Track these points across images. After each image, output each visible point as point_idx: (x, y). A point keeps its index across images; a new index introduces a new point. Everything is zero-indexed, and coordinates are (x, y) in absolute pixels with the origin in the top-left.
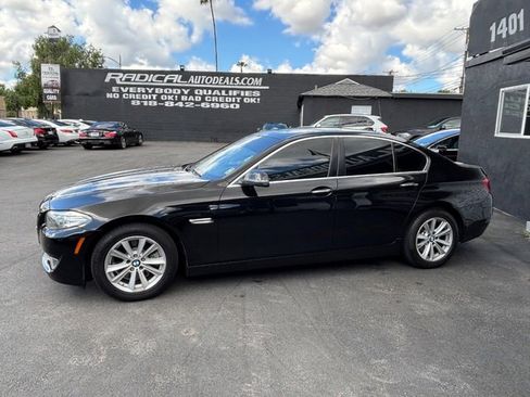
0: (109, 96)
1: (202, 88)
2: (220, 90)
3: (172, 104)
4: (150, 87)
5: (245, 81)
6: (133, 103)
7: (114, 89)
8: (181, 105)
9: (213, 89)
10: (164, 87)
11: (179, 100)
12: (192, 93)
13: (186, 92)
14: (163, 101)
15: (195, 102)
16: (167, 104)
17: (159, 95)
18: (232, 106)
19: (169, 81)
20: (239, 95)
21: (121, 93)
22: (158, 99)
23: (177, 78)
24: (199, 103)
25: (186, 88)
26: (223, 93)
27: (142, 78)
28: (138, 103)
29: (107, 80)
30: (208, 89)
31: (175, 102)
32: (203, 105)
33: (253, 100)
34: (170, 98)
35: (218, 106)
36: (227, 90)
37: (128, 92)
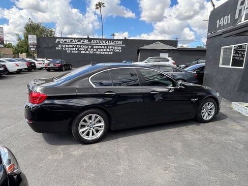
0: (57, 48)
1: (97, 45)
2: (104, 46)
3: (84, 52)
4: (75, 45)
5: (115, 42)
6: (67, 52)
7: (59, 46)
8: (88, 52)
9: (101, 46)
10: (80, 45)
11: (87, 50)
12: (92, 47)
13: (90, 47)
14: (80, 51)
15: (94, 51)
16: (82, 52)
17: (79, 48)
18: (109, 53)
19: (82, 42)
20: (112, 48)
21: (62, 47)
22: (78, 50)
23: (86, 41)
24: (96, 51)
25: (90, 45)
26: (106, 47)
27: (71, 41)
28: (70, 52)
29: (56, 42)
30: (99, 46)
31: (85, 51)
32: (97, 53)
33: (118, 51)
34: (83, 49)
35: (103, 53)
36: (107, 46)
37: (65, 47)
